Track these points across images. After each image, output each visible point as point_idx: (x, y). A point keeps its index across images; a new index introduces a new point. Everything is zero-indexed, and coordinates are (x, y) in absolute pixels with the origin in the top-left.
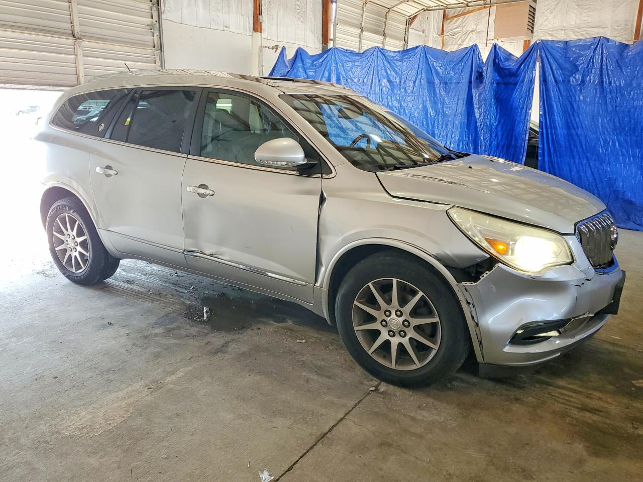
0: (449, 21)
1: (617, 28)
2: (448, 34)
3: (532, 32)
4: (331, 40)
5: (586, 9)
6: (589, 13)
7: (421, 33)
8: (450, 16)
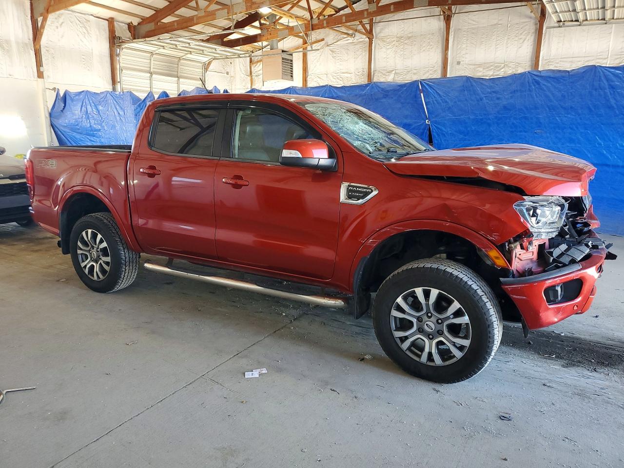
0: (255, 65)
1: (358, 74)
2: (254, 75)
3: (292, 76)
4: (118, 82)
5: (338, 59)
6: (341, 62)
7: (226, 74)
8: (256, 60)
